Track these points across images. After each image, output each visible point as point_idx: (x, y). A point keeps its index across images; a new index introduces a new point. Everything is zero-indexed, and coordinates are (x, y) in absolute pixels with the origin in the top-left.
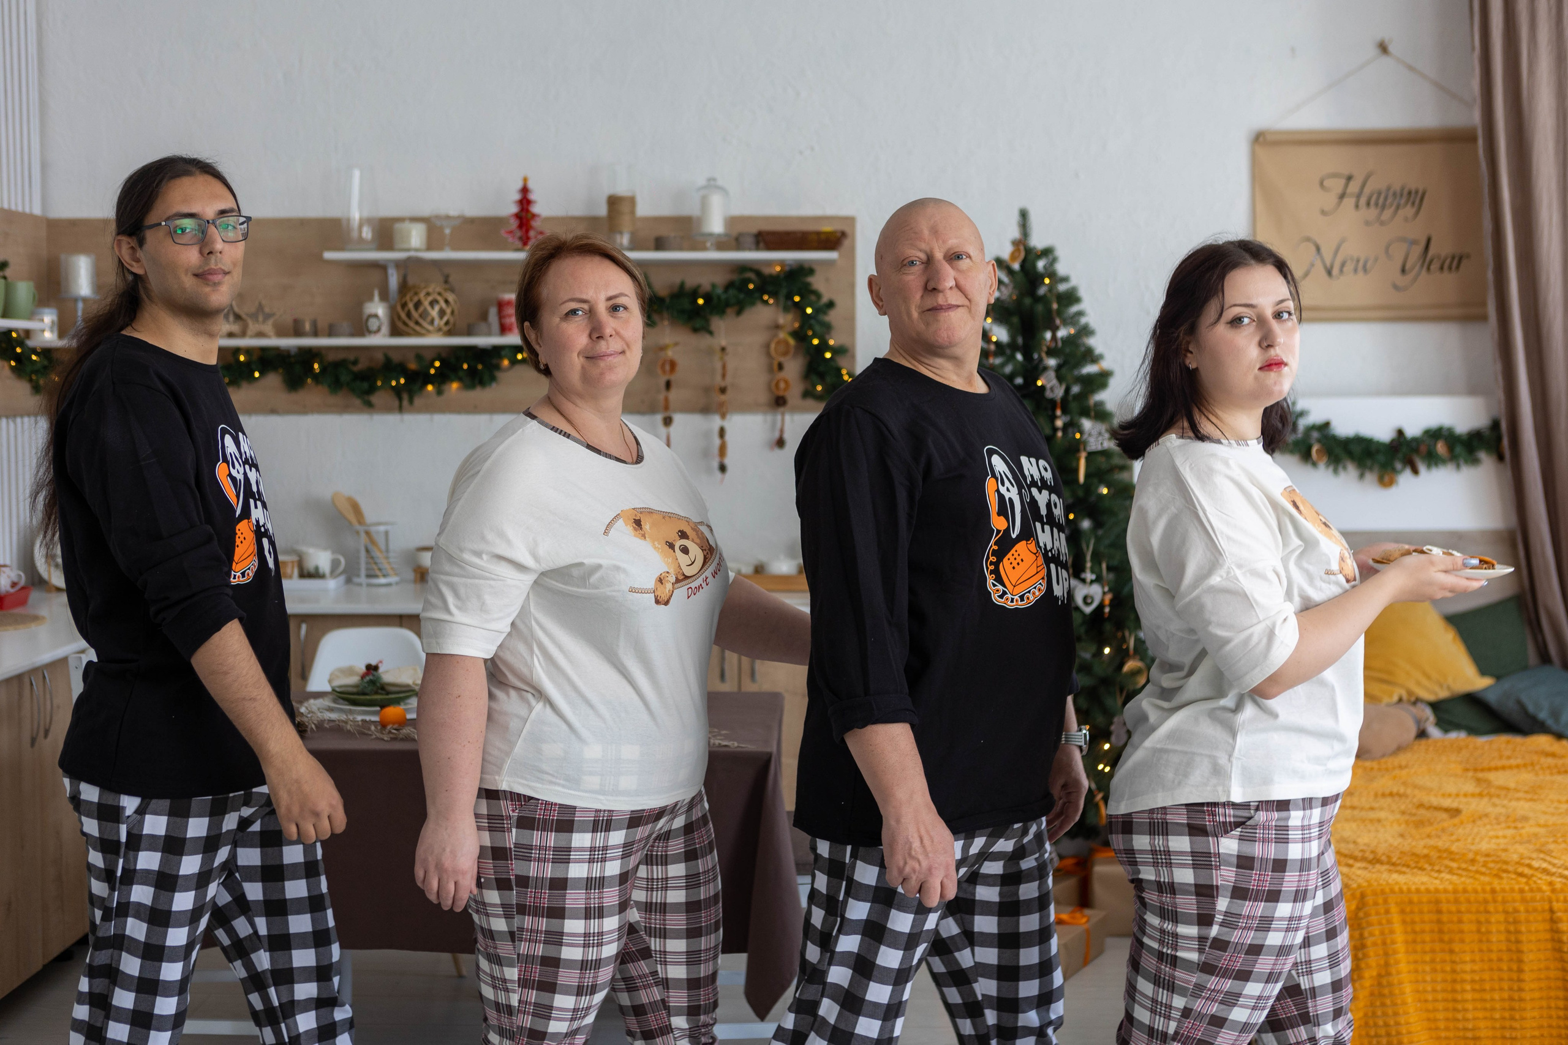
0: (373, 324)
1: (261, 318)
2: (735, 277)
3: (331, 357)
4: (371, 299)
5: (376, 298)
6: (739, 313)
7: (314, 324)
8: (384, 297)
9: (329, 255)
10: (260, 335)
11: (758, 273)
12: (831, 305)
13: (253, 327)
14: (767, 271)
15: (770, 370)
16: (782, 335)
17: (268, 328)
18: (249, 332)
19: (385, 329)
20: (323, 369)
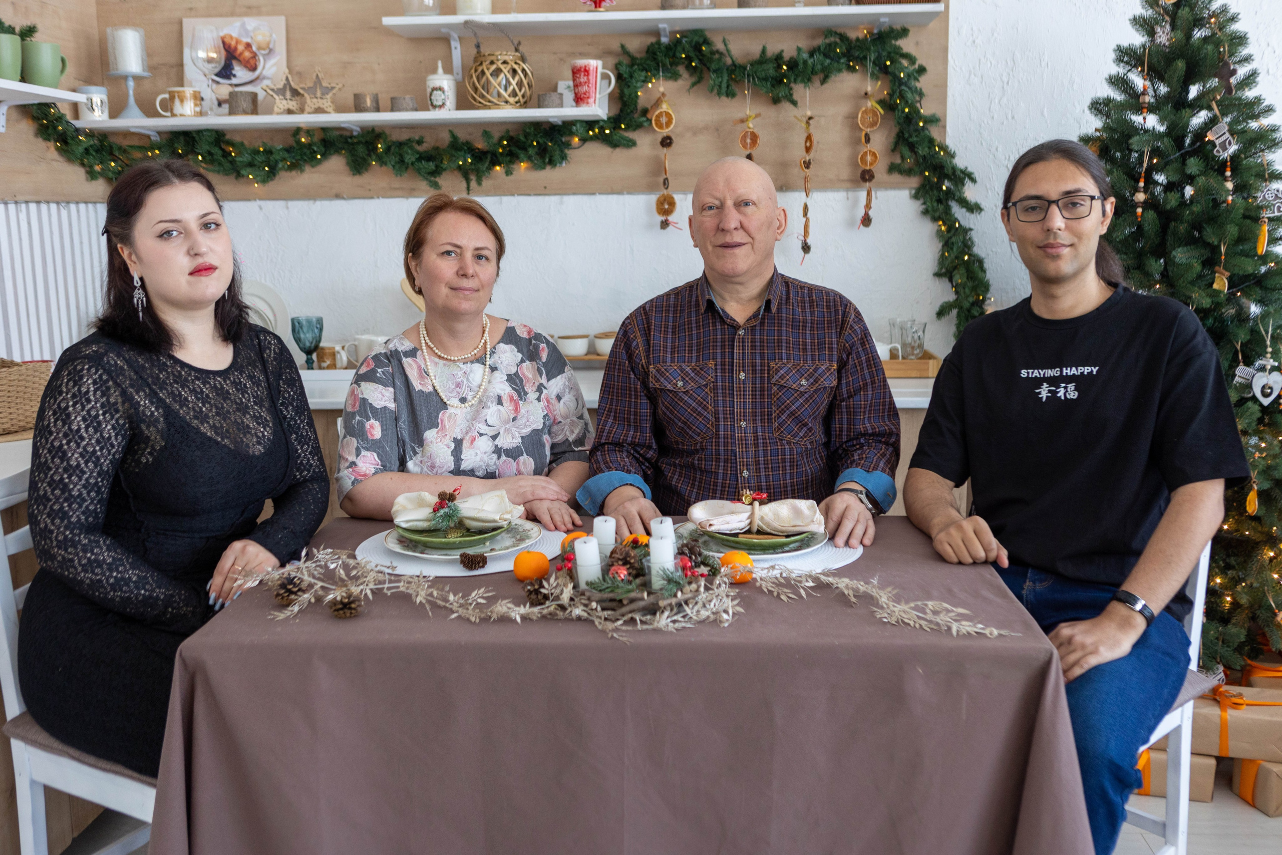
0: (438, 98)
1: (319, 94)
2: (820, 42)
3: (396, 136)
4: (434, 71)
5: (440, 70)
6: (823, 81)
7: (376, 100)
8: (448, 70)
9: (387, 21)
10: (319, 110)
11: (843, 37)
12: (922, 70)
13: (311, 102)
14: (853, 35)
15: (857, 142)
16: (871, 104)
17: (326, 103)
18: (307, 109)
19: (451, 102)
20: (388, 150)
